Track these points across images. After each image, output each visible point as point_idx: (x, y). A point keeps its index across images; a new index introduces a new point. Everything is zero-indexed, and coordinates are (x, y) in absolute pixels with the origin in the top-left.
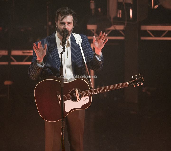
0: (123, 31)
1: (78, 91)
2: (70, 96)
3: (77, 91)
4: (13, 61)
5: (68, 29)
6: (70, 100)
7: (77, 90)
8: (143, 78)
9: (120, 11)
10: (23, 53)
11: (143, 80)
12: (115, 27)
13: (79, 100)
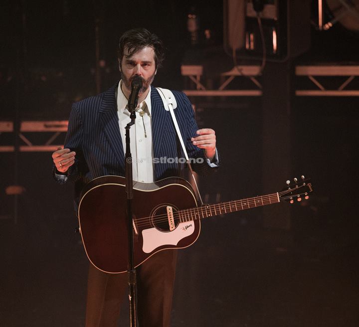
0: (257, 77)
1: (173, 209)
2: (155, 220)
3: (169, 209)
4: (25, 144)
5: (142, 76)
6: (154, 229)
7: (171, 208)
8: (309, 185)
9: (252, 37)
10: (46, 126)
11: (310, 188)
12: (240, 70)
13: (174, 228)
